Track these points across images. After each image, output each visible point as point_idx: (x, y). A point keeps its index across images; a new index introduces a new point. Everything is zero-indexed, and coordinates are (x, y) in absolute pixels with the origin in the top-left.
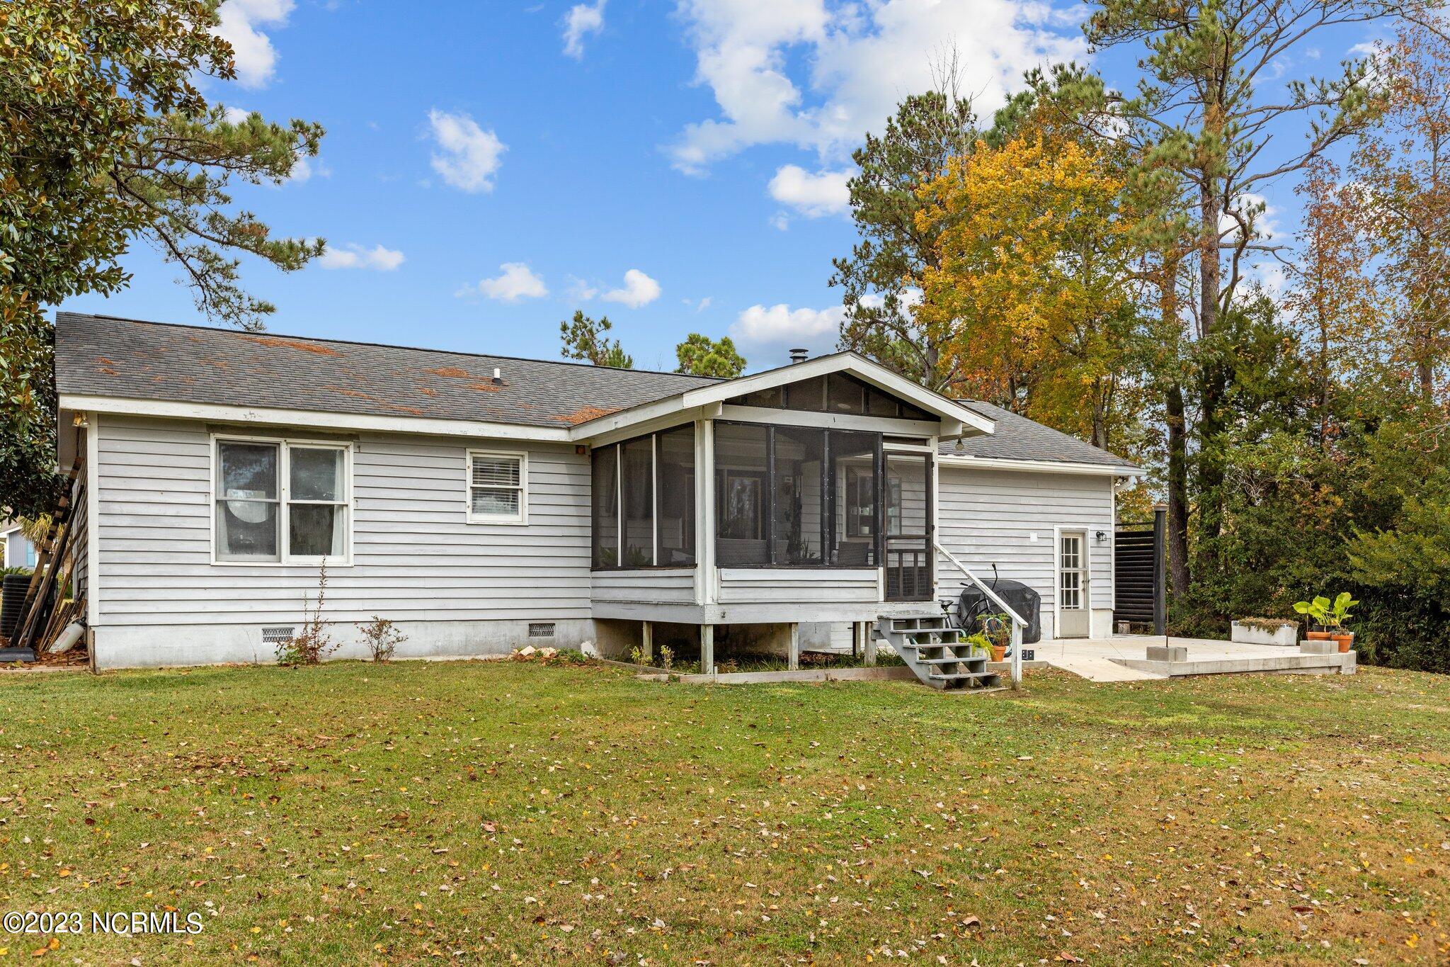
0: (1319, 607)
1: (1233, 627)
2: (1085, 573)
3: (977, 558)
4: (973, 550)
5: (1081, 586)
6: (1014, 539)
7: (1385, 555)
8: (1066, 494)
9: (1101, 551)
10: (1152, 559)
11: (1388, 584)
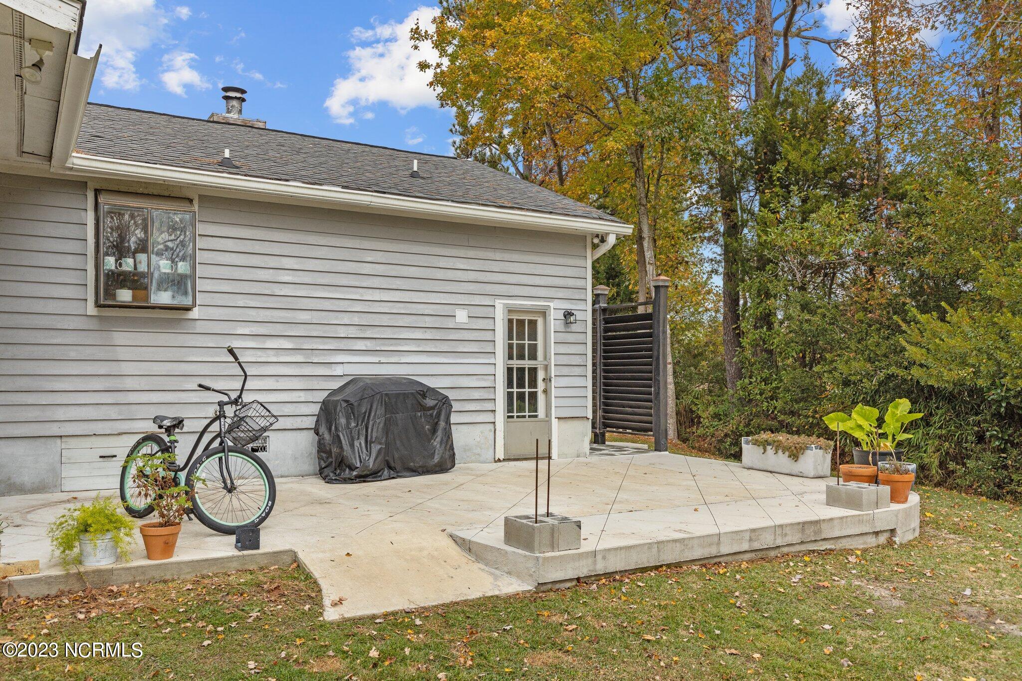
0: (861, 421)
1: (744, 446)
2: (546, 368)
3: (360, 345)
4: (353, 332)
5: (541, 386)
6: (427, 318)
7: (955, 343)
8: (515, 257)
9: (571, 338)
10: (650, 350)
11: (960, 383)
